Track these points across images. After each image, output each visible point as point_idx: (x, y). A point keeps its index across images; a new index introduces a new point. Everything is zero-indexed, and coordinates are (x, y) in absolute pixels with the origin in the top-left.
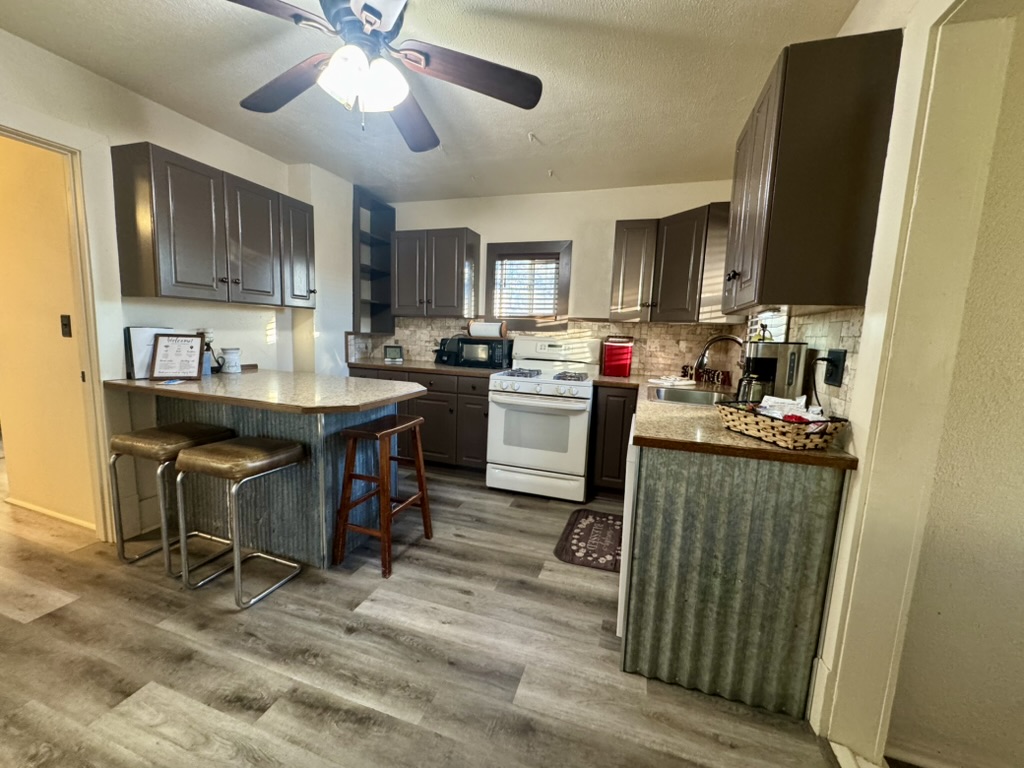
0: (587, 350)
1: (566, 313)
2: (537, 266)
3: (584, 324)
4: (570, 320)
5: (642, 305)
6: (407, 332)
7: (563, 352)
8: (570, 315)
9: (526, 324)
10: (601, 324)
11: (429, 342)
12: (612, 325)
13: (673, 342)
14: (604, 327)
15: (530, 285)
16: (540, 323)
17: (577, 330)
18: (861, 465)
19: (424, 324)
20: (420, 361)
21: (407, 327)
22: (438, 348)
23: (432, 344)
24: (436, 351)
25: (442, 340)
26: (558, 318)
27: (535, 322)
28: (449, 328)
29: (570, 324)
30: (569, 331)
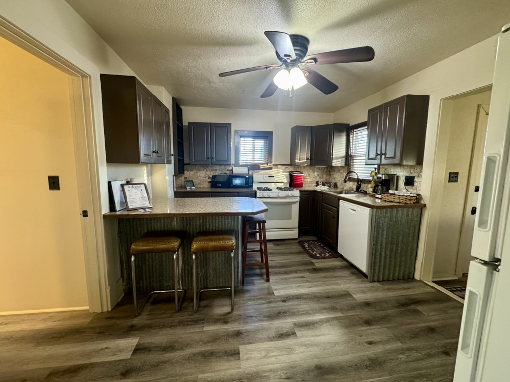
0: (285, 177)
1: (272, 163)
2: (256, 142)
3: (280, 166)
4: (274, 165)
5: (307, 159)
6: (192, 173)
7: (276, 179)
8: (273, 163)
9: (255, 167)
10: (286, 166)
11: (205, 177)
12: (290, 166)
13: (312, 172)
14: (287, 167)
15: (253, 150)
16: (262, 166)
17: (277, 169)
18: (427, 206)
19: (202, 168)
20: (200, 187)
21: (191, 170)
22: (210, 180)
23: (207, 178)
24: (209, 182)
25: (213, 176)
26: (269, 164)
27: (260, 166)
28: (216, 170)
29: (274, 166)
30: (273, 170)
